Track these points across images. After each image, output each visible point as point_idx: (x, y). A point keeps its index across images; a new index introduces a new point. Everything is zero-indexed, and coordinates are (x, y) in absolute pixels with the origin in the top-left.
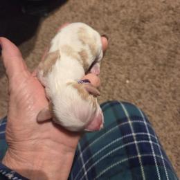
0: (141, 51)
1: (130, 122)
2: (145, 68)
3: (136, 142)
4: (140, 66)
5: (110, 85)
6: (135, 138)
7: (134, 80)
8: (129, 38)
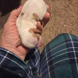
0: (71, 10)
1: (72, 42)
2: (74, 18)
3: (74, 51)
4: (71, 18)
5: (56, 27)
6: (74, 49)
7: (68, 25)
8: (65, 4)
